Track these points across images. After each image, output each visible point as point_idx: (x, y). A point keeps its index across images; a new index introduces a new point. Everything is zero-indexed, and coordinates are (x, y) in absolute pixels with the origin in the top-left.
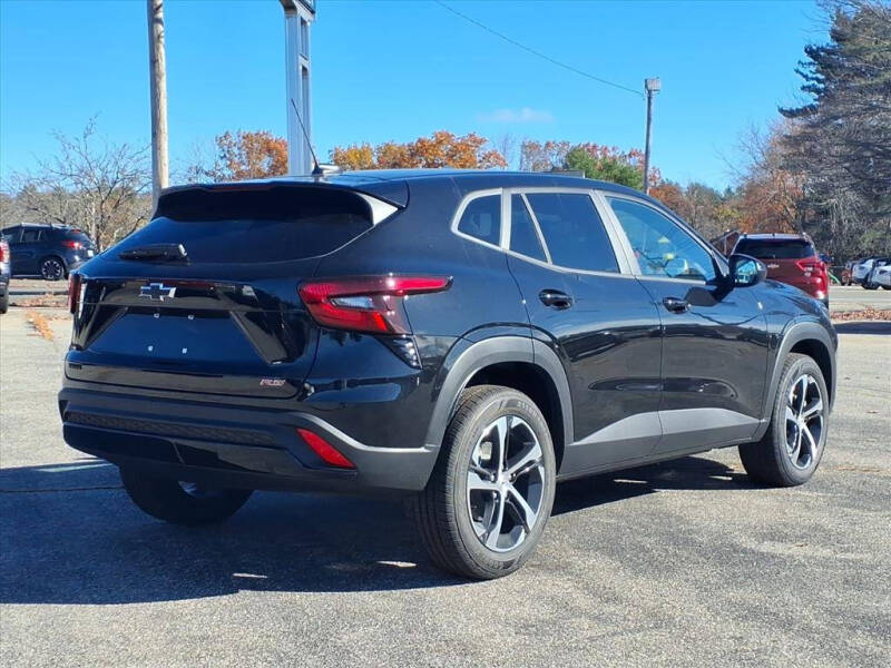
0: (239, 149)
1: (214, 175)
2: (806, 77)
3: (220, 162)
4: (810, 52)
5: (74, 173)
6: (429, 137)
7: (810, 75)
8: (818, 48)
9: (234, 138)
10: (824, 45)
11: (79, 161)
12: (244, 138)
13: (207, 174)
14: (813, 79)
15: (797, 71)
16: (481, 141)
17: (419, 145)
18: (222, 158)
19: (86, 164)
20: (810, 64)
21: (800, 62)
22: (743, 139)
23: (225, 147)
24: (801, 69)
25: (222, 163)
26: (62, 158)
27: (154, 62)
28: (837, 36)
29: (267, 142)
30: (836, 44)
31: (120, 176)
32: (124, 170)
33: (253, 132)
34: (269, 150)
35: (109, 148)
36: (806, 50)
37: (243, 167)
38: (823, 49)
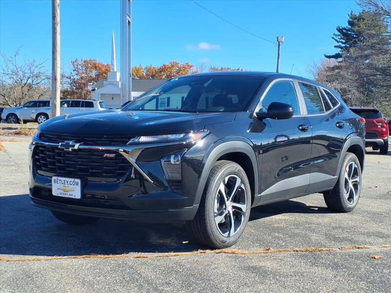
0: (82, 67)
1: (70, 78)
2: (336, 40)
3: (73, 72)
4: (339, 30)
5: (9, 73)
6: (168, 63)
7: (339, 40)
8: (342, 28)
9: (80, 62)
10: (345, 27)
11: (12, 67)
12: (84, 62)
13: (67, 78)
14: (340, 42)
15: (333, 38)
16: (191, 66)
17: (164, 67)
18: (74, 70)
19: (15, 69)
20: (339, 35)
21: (334, 34)
22: (310, 68)
23: (76, 66)
24: (335, 37)
25: (74, 73)
26: (4, 66)
27: (54, 17)
28: (350, 23)
29: (95, 64)
30: (350, 27)
31: (32, 75)
32: (33, 72)
33: (88, 59)
34: (96, 68)
35: (26, 62)
36: (337, 29)
37: (83, 75)
38: (344, 29)
